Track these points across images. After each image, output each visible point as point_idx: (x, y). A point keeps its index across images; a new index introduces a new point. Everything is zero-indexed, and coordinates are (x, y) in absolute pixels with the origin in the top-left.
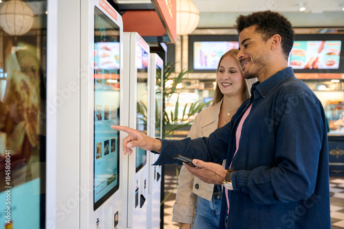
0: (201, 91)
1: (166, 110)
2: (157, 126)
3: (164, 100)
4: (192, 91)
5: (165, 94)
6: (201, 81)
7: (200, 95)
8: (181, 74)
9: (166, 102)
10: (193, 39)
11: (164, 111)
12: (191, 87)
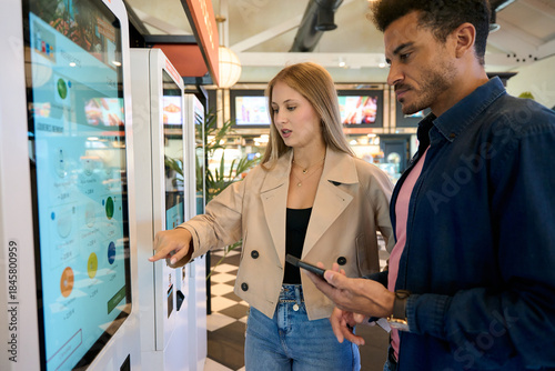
0: (244, 147)
1: (209, 168)
2: (199, 187)
3: (206, 155)
4: (235, 146)
5: (207, 149)
6: (244, 136)
7: (243, 151)
8: (224, 129)
9: (209, 159)
10: (234, 93)
11: (206, 169)
12: (234, 143)
